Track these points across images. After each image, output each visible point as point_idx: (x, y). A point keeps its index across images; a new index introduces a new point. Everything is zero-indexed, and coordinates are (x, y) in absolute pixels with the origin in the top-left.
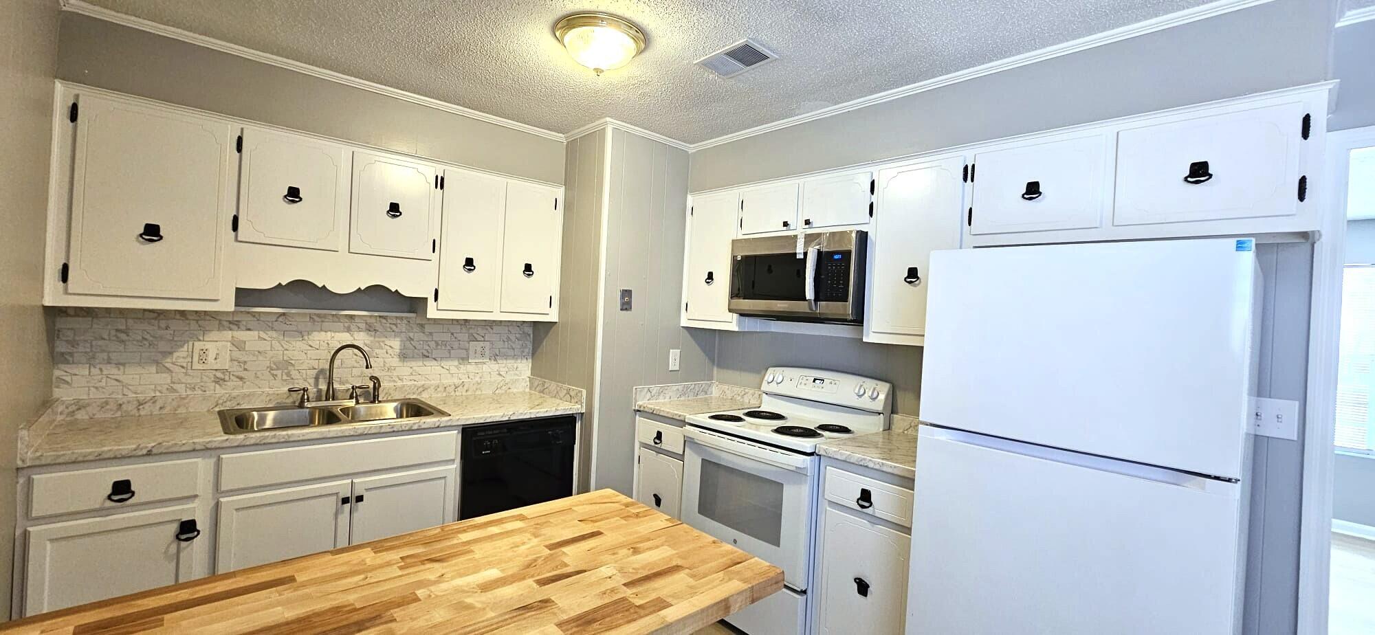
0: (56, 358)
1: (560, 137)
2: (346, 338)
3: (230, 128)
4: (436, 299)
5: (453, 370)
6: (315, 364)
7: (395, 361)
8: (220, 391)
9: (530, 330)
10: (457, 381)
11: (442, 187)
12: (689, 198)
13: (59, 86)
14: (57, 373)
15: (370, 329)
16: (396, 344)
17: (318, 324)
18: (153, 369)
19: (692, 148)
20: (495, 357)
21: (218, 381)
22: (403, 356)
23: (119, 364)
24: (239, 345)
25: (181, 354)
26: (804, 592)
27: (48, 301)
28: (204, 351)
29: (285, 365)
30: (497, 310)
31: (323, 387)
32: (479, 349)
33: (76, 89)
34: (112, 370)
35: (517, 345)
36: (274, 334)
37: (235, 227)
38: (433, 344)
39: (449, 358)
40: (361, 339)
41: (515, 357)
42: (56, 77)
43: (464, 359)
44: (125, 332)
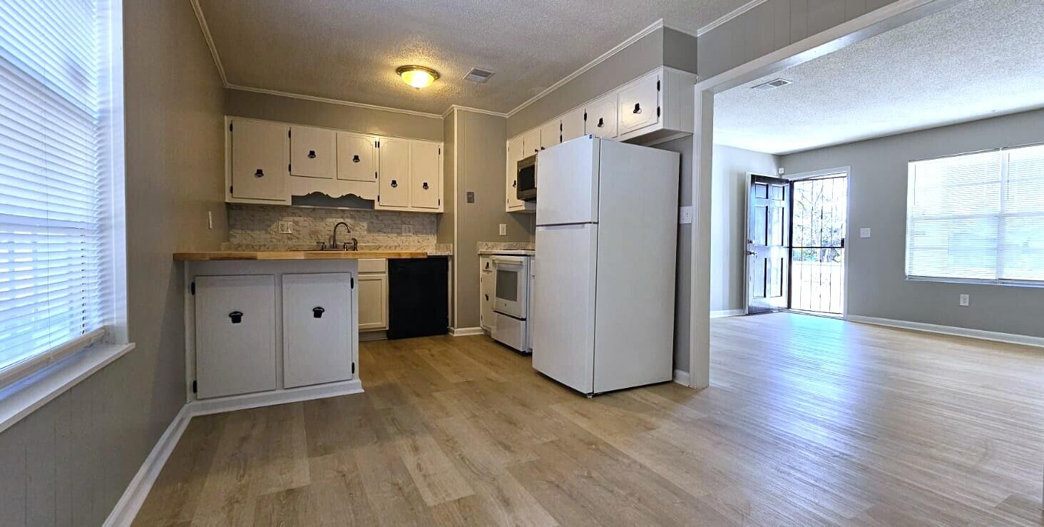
0: (231, 227)
1: (440, 117)
2: (342, 220)
3: (285, 127)
4: (379, 200)
5: (394, 239)
6: (328, 232)
7: (365, 233)
8: (290, 243)
9: (434, 219)
10: (396, 244)
11: (379, 146)
12: (508, 142)
13: (226, 117)
14: (231, 232)
15: (353, 217)
16: (365, 224)
17: (330, 213)
18: (264, 232)
19: (506, 116)
20: (416, 233)
21: (289, 239)
22: (369, 231)
23: (252, 230)
24: (296, 223)
25: (274, 226)
26: (525, 320)
27: (227, 201)
28: (282, 225)
29: (314, 233)
30: (410, 205)
31: (332, 243)
32: (407, 229)
33: (232, 118)
34: (249, 232)
35: (428, 227)
36: (311, 218)
37: (290, 170)
38: (383, 226)
39: (392, 233)
40: (348, 221)
41: (427, 234)
42: (224, 115)
43: (399, 234)
44: (253, 216)
